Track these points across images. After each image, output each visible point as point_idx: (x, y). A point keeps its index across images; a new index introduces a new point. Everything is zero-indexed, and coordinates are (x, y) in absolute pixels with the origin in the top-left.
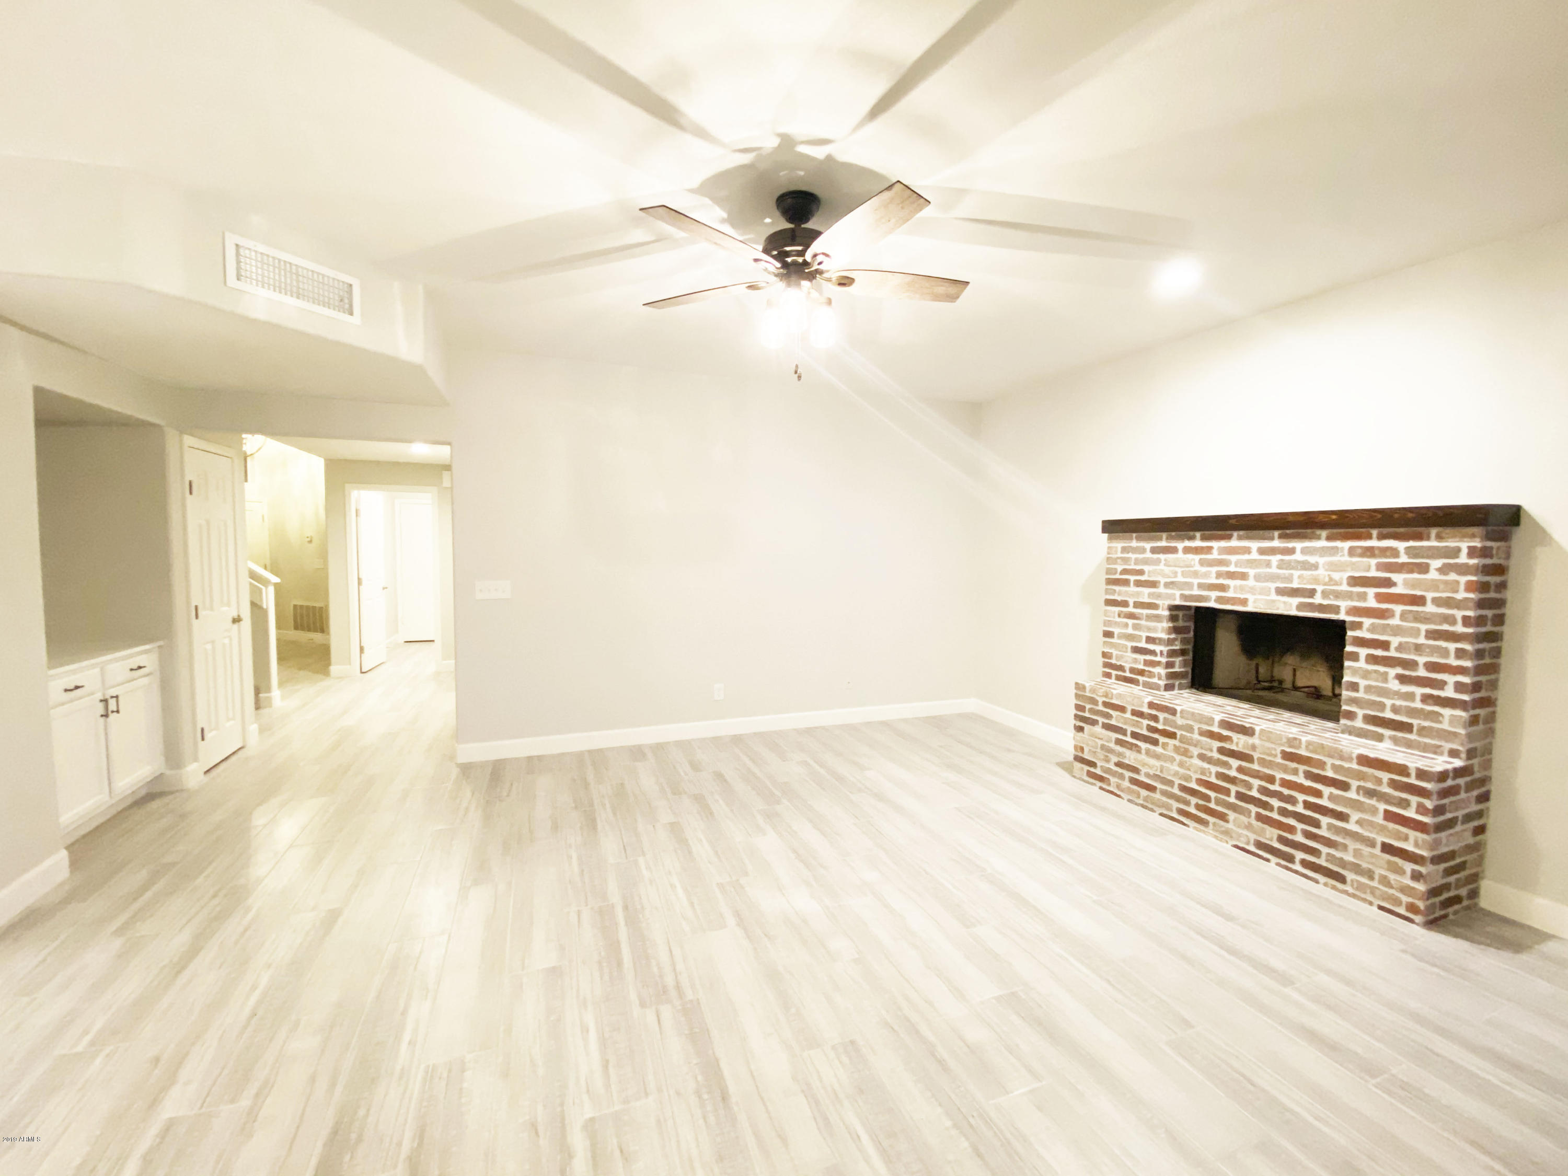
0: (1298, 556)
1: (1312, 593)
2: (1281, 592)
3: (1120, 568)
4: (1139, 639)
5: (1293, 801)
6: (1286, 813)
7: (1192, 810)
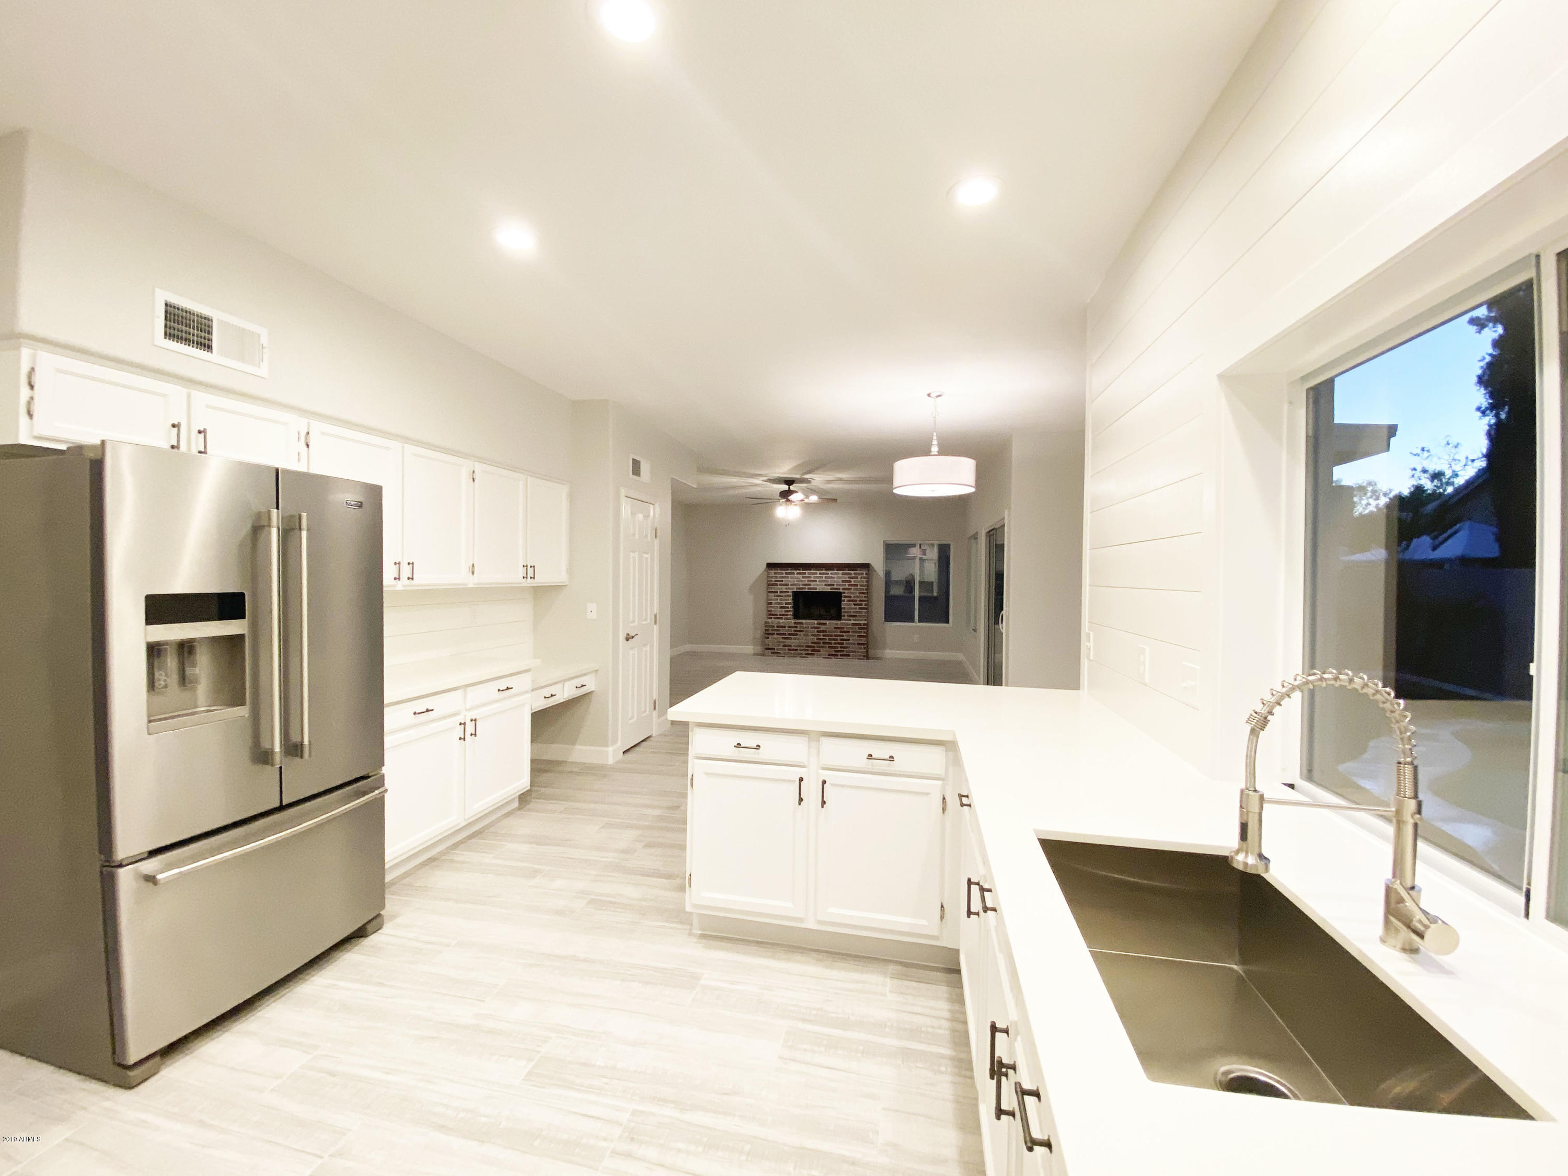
0: (830, 575)
1: (833, 585)
2: (826, 585)
3: (773, 580)
4: (782, 603)
5: (836, 640)
6: (835, 643)
7: (810, 652)
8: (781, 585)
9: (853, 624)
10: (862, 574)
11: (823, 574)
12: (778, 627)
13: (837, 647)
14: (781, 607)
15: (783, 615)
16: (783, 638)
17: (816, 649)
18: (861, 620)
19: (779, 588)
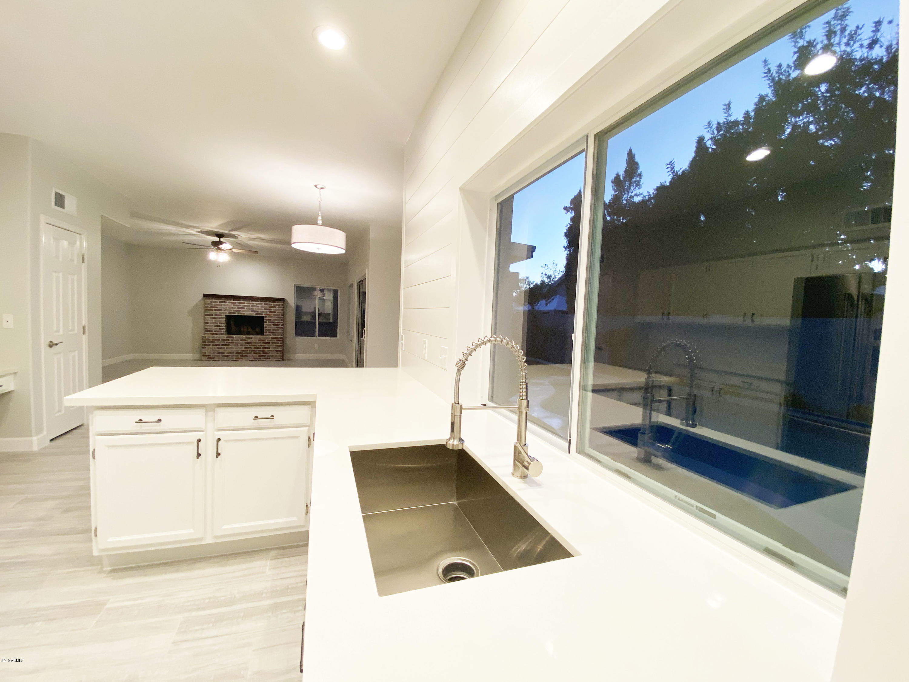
0: (255, 305)
1: (258, 312)
2: (252, 311)
3: (209, 306)
4: (217, 323)
5: (260, 348)
6: (259, 351)
7: (239, 357)
8: (215, 310)
9: (272, 338)
10: (280, 305)
11: (250, 304)
12: (213, 340)
13: (260, 353)
14: (216, 326)
15: (218, 331)
16: (218, 348)
17: (244, 354)
18: (279, 335)
19: (213, 312)
